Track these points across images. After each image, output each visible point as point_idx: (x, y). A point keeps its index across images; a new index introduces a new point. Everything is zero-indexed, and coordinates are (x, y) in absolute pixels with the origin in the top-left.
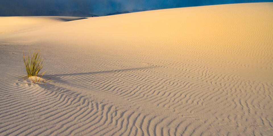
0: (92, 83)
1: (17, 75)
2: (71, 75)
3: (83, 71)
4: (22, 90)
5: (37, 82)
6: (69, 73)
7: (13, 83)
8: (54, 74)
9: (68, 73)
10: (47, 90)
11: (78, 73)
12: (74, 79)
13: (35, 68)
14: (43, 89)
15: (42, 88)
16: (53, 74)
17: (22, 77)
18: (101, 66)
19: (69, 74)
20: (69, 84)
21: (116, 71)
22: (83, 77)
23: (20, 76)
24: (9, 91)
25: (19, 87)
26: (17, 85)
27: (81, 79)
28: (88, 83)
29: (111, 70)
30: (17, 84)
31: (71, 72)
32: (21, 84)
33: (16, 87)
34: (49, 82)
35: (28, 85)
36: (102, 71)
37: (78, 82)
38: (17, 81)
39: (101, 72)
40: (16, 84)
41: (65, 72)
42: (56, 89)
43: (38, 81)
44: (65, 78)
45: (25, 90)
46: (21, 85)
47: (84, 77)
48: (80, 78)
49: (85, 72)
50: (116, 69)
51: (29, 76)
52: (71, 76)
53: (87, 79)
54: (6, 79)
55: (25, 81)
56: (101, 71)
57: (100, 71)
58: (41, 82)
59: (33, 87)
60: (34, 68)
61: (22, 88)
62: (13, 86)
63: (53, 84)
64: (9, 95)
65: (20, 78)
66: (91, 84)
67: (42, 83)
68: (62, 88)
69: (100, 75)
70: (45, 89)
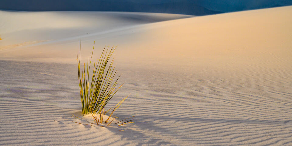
0: (232, 139)
1: (59, 108)
2: (178, 119)
3: (205, 116)
4: (73, 135)
5: (102, 124)
6: (171, 117)
7: (52, 120)
8: (137, 115)
9: (170, 115)
10: (128, 140)
11: (195, 119)
12: (185, 127)
13: (100, 94)
14: (118, 137)
15: (117, 134)
16: (135, 114)
17: (69, 112)
18: (247, 110)
19: (172, 119)
20: (175, 135)
21: (288, 123)
22: (207, 127)
23: (64, 110)
24: (44, 133)
25: (64, 128)
26: (61, 125)
27: (202, 129)
28: (221, 138)
29: (274, 119)
30: (61, 123)
31: (176, 116)
32: (68, 123)
33: (60, 129)
34: (130, 126)
35: (83, 126)
36: (251, 119)
37: (197, 133)
38: (60, 119)
39: (249, 122)
40: (59, 123)
41: (163, 114)
42: (147, 141)
43: (106, 122)
44: (164, 124)
45: (77, 134)
46: (70, 125)
47: (210, 126)
48: (200, 128)
49: (210, 117)
50: (288, 120)
51: (84, 113)
52: (178, 121)
53: (218, 132)
54: (36, 112)
55: (78, 120)
56: (249, 119)
57: (247, 118)
58: (112, 125)
59: (95, 131)
60: (96, 92)
61: (72, 131)
62: (51, 126)
63: (140, 130)
64: (46, 140)
65: (65, 114)
66: (228, 140)
67: (114, 127)
68: (161, 141)
69: (248, 127)
70: (122, 137)
